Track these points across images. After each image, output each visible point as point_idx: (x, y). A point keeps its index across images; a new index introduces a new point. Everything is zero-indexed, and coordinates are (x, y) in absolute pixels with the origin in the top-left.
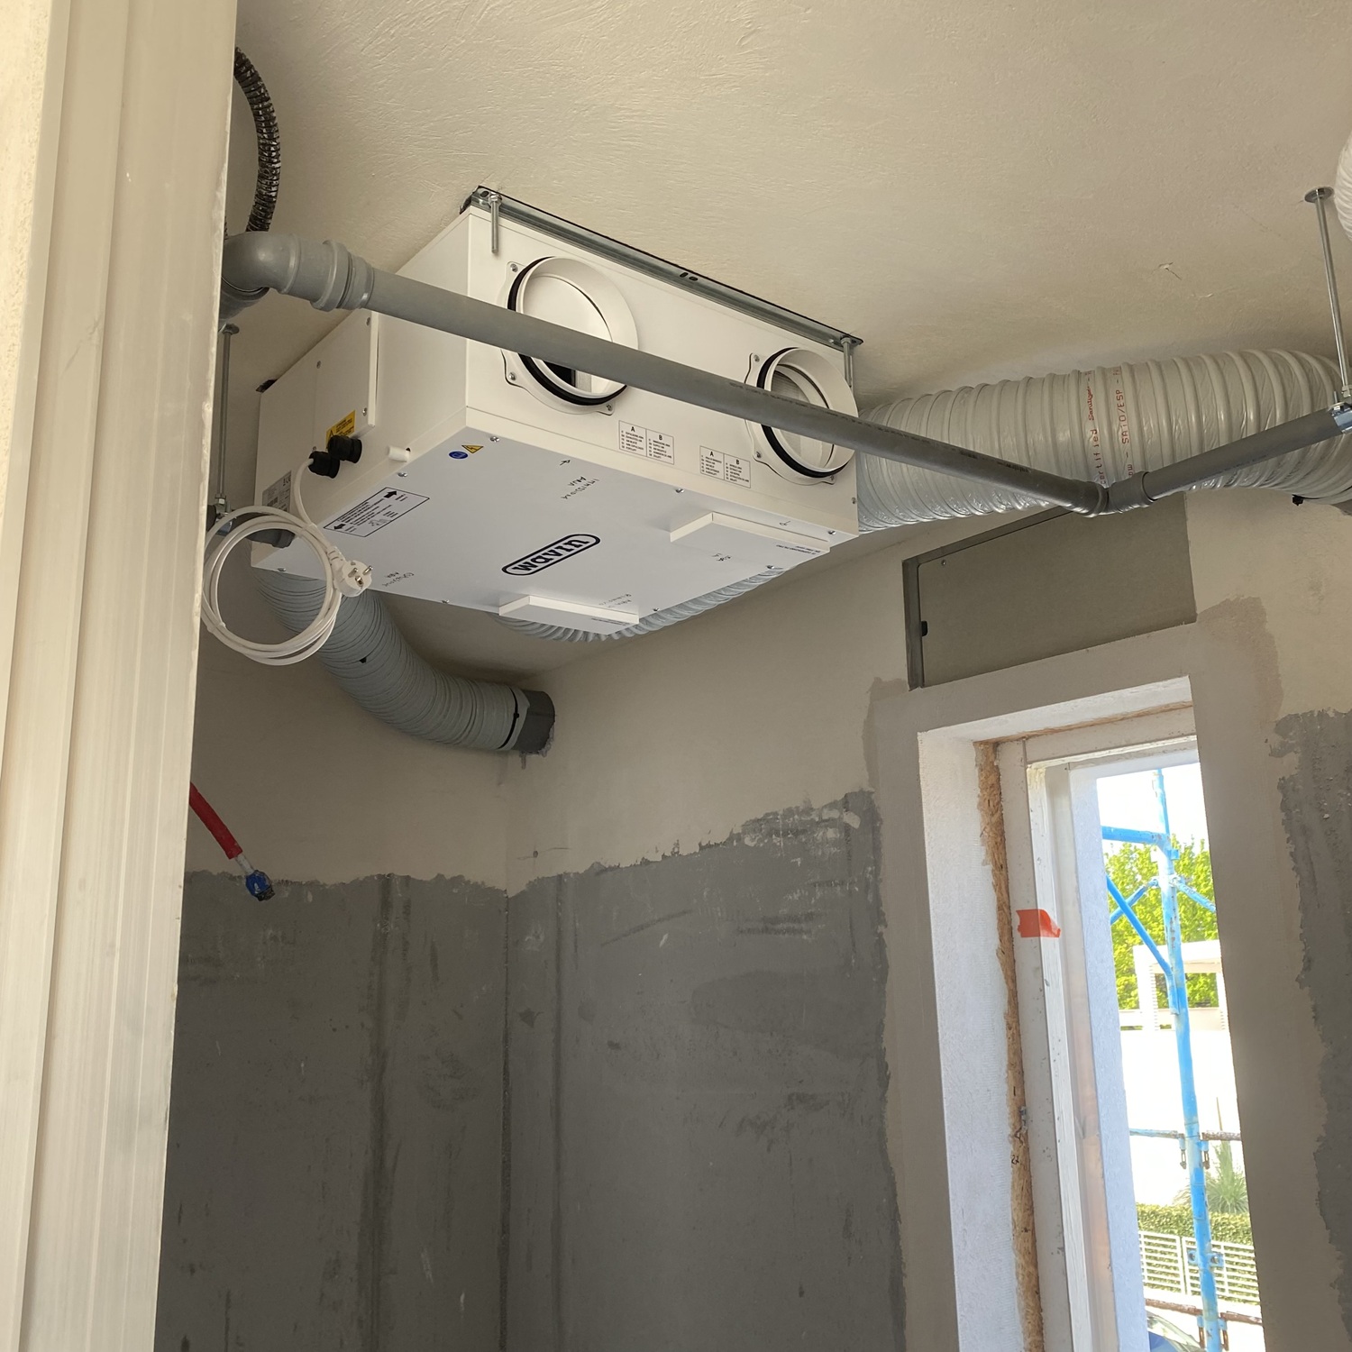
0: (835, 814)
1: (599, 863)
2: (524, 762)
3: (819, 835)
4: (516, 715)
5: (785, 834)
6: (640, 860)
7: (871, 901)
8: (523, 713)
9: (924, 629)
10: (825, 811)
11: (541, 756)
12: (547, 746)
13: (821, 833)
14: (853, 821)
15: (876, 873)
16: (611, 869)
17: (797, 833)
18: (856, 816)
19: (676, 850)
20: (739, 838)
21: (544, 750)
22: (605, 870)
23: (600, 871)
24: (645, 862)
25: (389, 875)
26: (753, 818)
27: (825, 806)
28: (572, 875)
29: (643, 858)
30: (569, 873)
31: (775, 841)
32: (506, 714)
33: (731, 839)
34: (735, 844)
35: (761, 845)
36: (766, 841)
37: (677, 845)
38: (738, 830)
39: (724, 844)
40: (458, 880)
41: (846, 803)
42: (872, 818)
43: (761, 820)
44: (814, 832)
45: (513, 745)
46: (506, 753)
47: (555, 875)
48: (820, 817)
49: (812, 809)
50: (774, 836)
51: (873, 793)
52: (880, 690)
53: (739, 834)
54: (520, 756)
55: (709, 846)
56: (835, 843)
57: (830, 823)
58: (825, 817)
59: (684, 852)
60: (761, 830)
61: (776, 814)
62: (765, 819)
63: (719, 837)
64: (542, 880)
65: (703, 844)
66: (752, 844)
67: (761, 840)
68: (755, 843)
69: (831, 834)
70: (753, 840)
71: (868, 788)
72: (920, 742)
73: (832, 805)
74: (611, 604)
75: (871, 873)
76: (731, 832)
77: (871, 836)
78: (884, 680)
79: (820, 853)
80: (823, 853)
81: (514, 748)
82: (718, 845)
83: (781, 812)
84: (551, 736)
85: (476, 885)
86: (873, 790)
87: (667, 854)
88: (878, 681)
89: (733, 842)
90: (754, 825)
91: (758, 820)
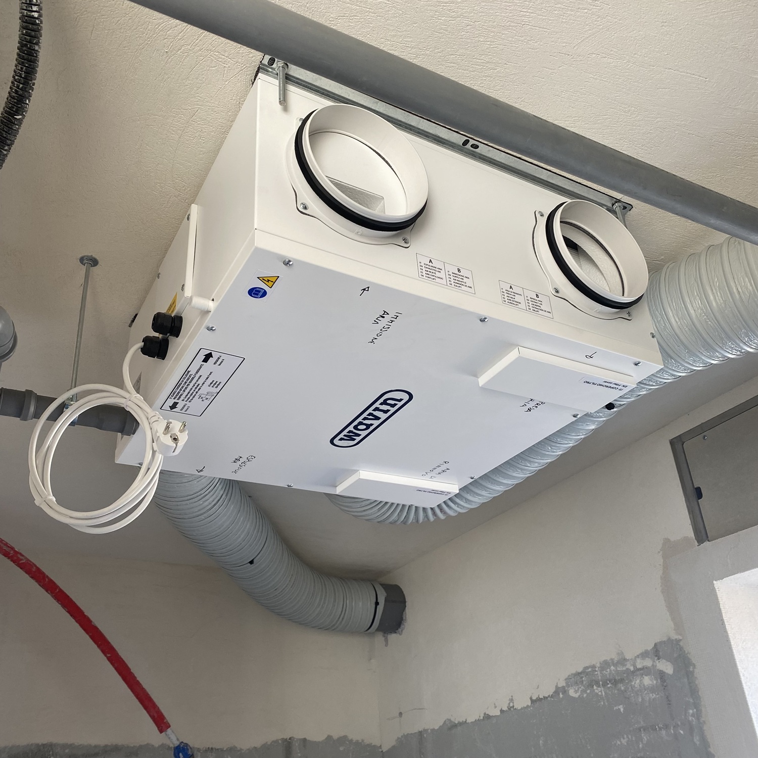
0: (648, 663)
1: (450, 720)
2: (386, 641)
3: (636, 683)
4: (377, 604)
5: (605, 685)
6: (482, 716)
7: (698, 743)
8: (382, 601)
9: (699, 493)
10: (639, 661)
11: (398, 635)
12: (402, 626)
13: (638, 681)
14: (667, 667)
15: (698, 715)
16: (460, 724)
17: (615, 682)
18: (669, 663)
19: (511, 705)
20: (564, 690)
21: (400, 630)
22: (455, 726)
23: (451, 726)
24: (487, 717)
25: (290, 739)
26: (574, 672)
27: (638, 656)
28: (429, 730)
29: (485, 714)
30: (428, 730)
31: (596, 691)
32: (369, 603)
33: (557, 692)
34: (561, 696)
35: (585, 695)
36: (588, 691)
37: (512, 700)
38: (562, 684)
39: (552, 696)
40: (343, 740)
41: (657, 652)
42: (684, 663)
43: (581, 673)
44: (631, 681)
45: (377, 627)
46: (373, 634)
47: (416, 731)
48: (634, 666)
49: (625, 660)
50: (595, 687)
51: (680, 640)
52: (670, 549)
53: (563, 687)
54: (384, 636)
55: (539, 700)
56: (652, 689)
57: (645, 671)
58: (639, 666)
59: (518, 705)
60: (582, 681)
61: (593, 667)
62: (584, 672)
63: (547, 690)
64: (406, 736)
65: (534, 698)
66: (576, 695)
67: (584, 691)
68: (578, 694)
69: (647, 681)
70: (576, 692)
71: (675, 636)
72: (717, 590)
73: (645, 655)
74: (433, 474)
75: (693, 715)
76: (556, 686)
77: (686, 680)
78: (672, 539)
79: (640, 700)
80: (643, 699)
81: (378, 630)
82: (547, 698)
83: (598, 665)
84: (404, 618)
85: (357, 743)
86: (681, 638)
87: (505, 708)
88: (667, 541)
89: (559, 694)
90: (577, 678)
91: (578, 674)
